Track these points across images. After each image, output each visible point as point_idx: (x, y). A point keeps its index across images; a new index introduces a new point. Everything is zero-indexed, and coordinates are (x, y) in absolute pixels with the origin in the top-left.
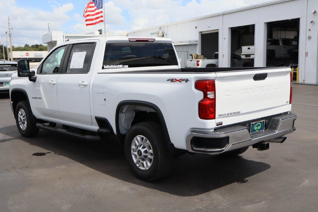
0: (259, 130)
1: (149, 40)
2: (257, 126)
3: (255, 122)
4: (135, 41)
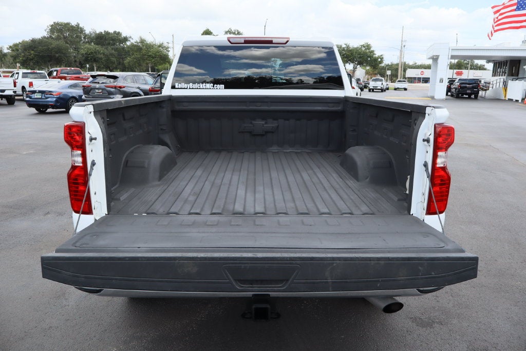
1: (274, 41)
4: (243, 42)
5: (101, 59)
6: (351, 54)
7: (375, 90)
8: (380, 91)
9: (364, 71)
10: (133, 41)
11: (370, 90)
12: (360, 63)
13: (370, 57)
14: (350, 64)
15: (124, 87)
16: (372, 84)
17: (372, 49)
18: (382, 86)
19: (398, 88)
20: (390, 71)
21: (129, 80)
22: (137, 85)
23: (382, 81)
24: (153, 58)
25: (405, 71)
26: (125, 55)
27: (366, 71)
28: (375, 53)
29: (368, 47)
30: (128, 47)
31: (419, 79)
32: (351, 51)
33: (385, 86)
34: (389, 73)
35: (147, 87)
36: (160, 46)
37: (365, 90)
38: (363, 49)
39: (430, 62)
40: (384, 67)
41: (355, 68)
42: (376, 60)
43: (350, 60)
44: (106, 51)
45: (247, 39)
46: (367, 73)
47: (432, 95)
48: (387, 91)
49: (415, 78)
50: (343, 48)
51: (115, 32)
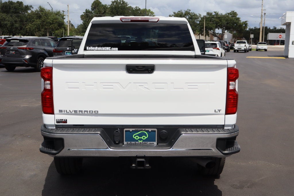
0: (144, 141)
1: (150, 21)
2: (140, 135)
3: (134, 129)
4: (130, 21)
5: (6, 25)
6: (220, 20)
7: (239, 51)
8: (244, 51)
9: (231, 35)
10: (34, 10)
11: (235, 51)
12: (228, 28)
13: (236, 23)
14: (218, 29)
15: (33, 49)
16: (237, 46)
17: (237, 17)
18: (246, 48)
19: (260, 49)
20: (253, 35)
21: (36, 43)
22: (43, 47)
23: (245, 43)
24: (51, 24)
25: (266, 34)
26: (26, 21)
27: (233, 35)
28: (240, 19)
29: (234, 14)
30: (29, 15)
31: (278, 41)
32: (219, 18)
33: (248, 47)
34: (252, 36)
35: (52, 49)
36: (56, 14)
37: (231, 50)
38: (230, 16)
39: (284, 27)
40: (248, 31)
41: (223, 32)
42: (241, 26)
43: (219, 26)
44: (11, 18)
45: (132, 19)
46: (234, 36)
47: (286, 55)
48: (249, 51)
49: (275, 41)
50: (213, 15)
51: (18, 2)
